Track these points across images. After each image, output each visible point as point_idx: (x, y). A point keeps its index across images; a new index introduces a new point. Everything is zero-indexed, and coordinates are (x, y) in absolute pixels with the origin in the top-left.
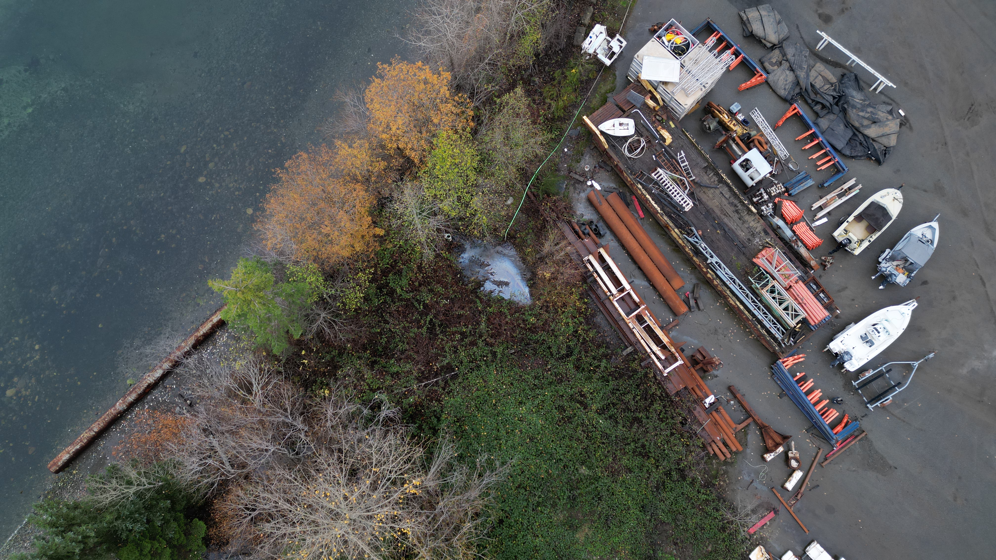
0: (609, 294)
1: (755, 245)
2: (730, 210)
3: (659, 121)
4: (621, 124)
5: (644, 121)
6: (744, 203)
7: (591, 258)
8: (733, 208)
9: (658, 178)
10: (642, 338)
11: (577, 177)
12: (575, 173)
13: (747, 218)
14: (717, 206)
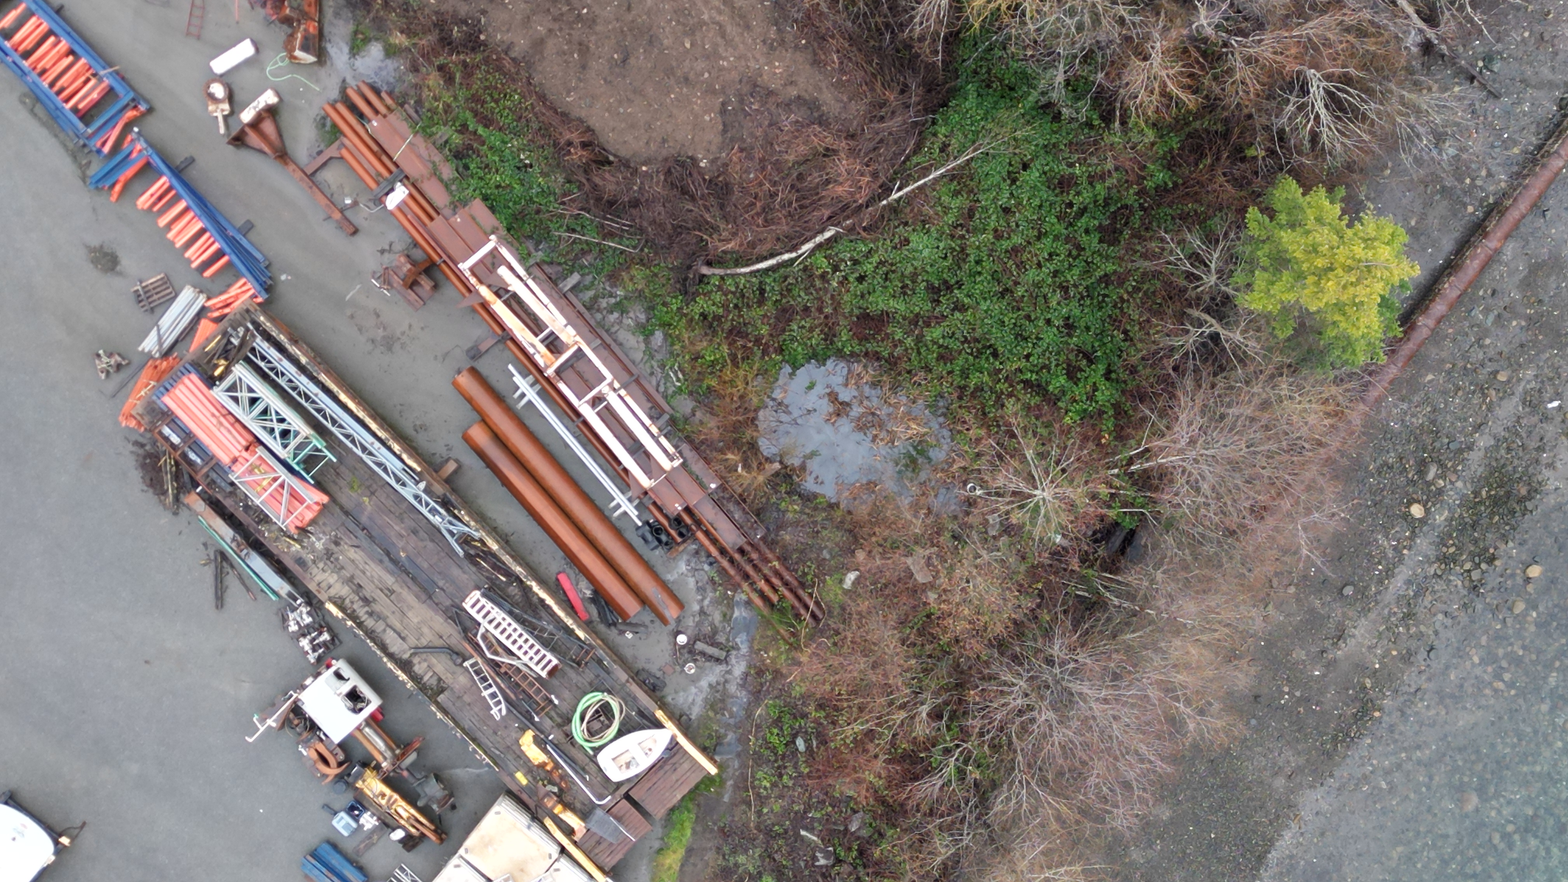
0: (623, 393)
1: (324, 533)
2: (383, 605)
3: (551, 782)
5: (583, 779)
6: (354, 622)
7: (667, 465)
8: (377, 608)
9: (544, 656)
10: (546, 306)
11: (710, 650)
12: (714, 658)
13: (344, 591)
14: (410, 607)
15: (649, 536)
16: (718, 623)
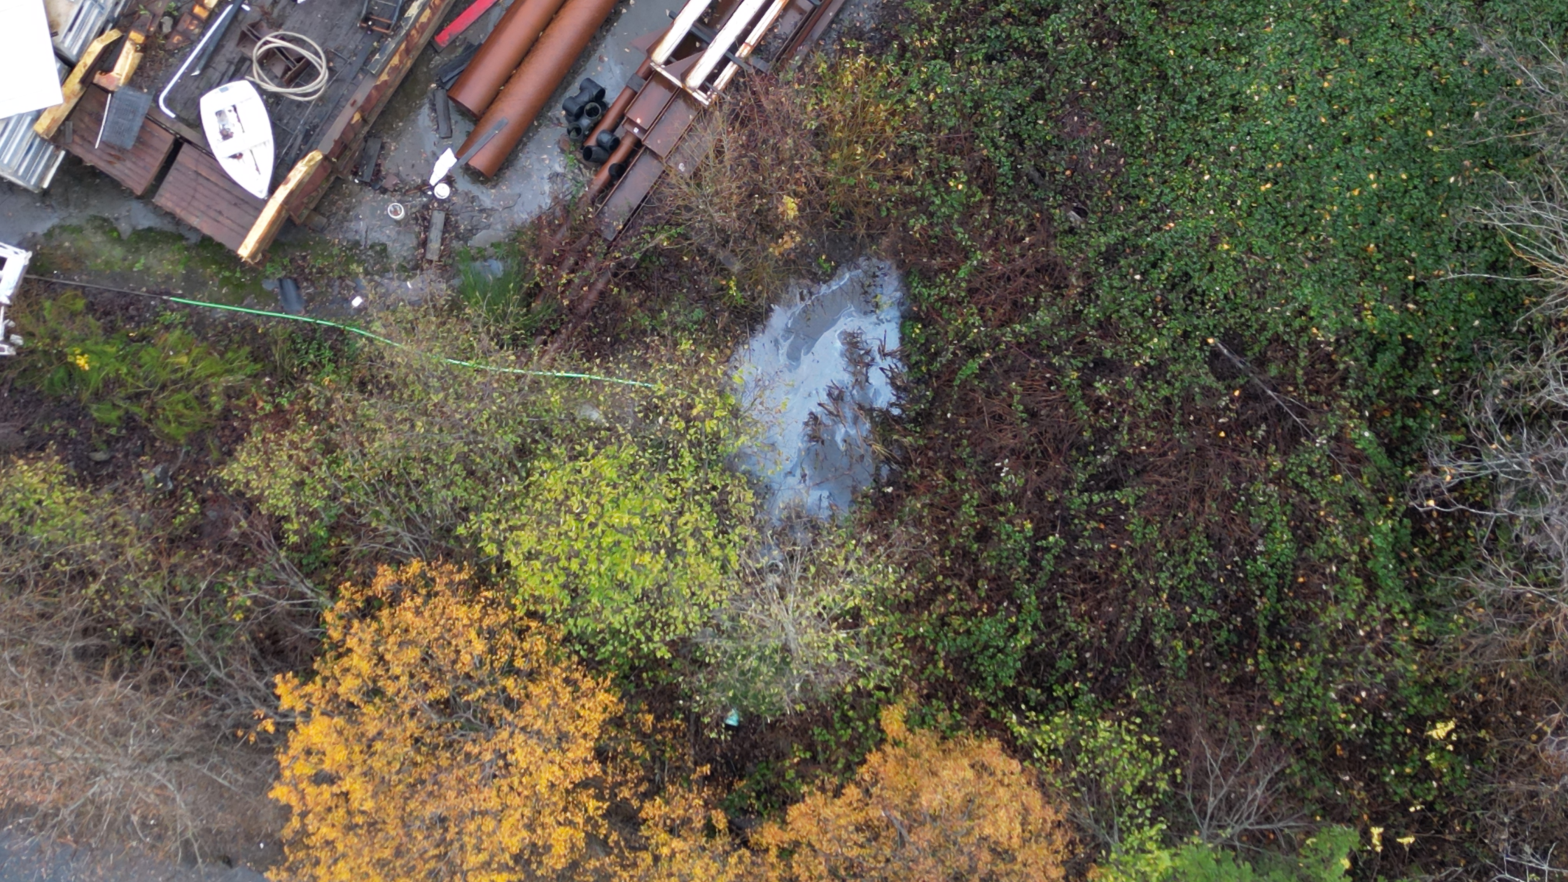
3: (176, 22)
4: (226, 135)
5: (191, 68)
11: (435, 235)
12: (424, 244)
15: (585, 98)
16: (479, 239)
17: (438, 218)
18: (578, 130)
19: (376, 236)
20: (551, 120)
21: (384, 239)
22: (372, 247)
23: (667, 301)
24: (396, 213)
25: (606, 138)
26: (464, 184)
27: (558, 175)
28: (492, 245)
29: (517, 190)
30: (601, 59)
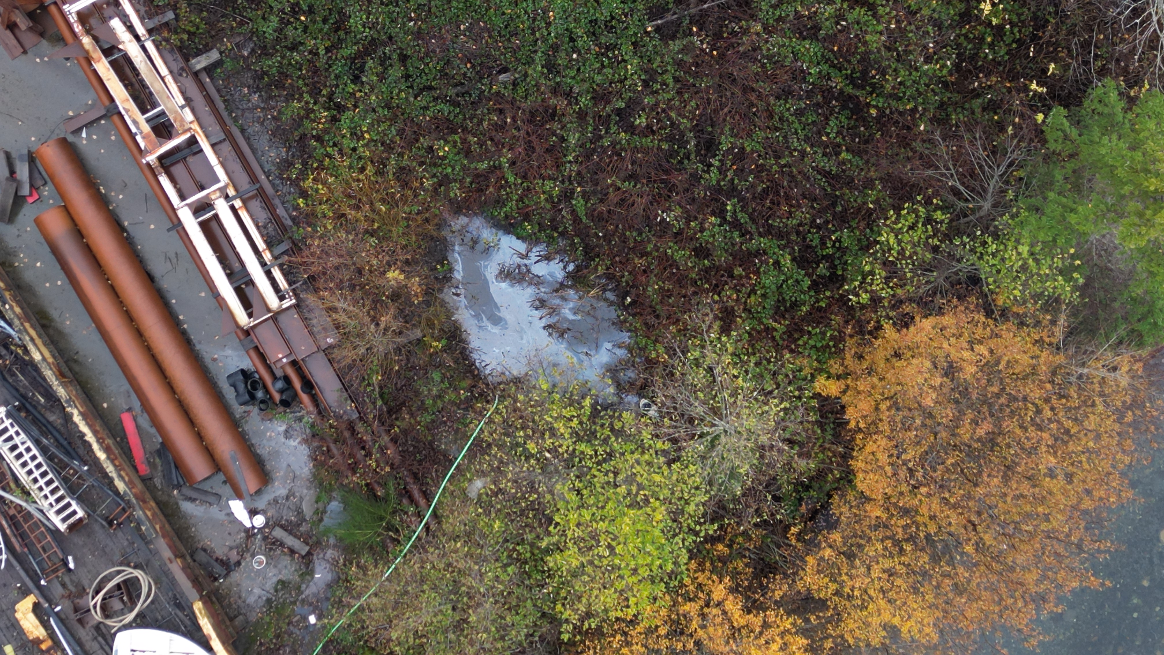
0: (238, 203)
7: (273, 301)
9: (69, 505)
10: (162, 78)
11: (290, 541)
12: (292, 552)
15: (241, 387)
16: (308, 510)
17: (278, 533)
18: (262, 402)
19: (270, 585)
20: (243, 417)
21: (275, 580)
22: (276, 591)
23: (417, 393)
24: (260, 563)
25: (280, 384)
26: (261, 504)
27: (286, 431)
28: (317, 502)
29: (284, 465)
30: (214, 360)
